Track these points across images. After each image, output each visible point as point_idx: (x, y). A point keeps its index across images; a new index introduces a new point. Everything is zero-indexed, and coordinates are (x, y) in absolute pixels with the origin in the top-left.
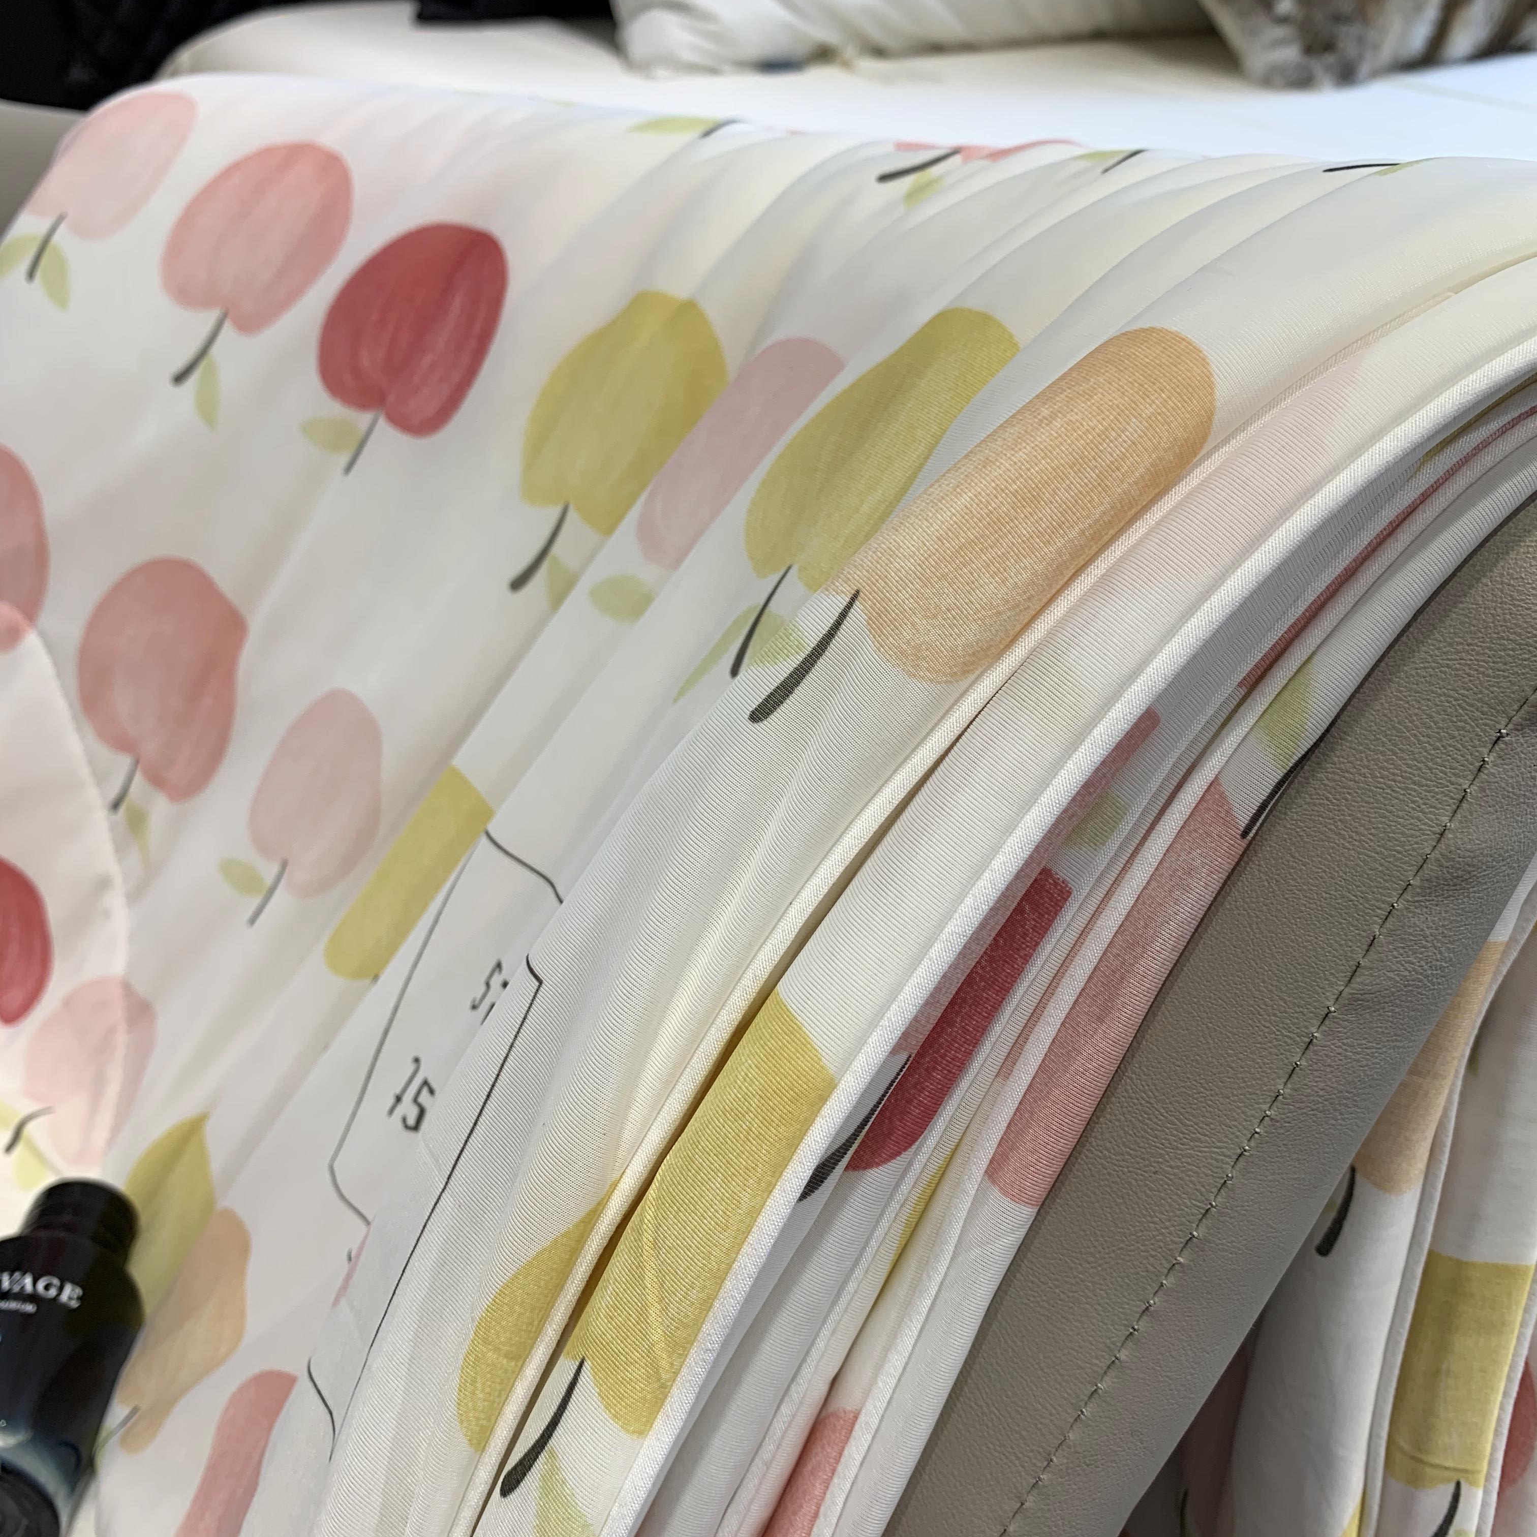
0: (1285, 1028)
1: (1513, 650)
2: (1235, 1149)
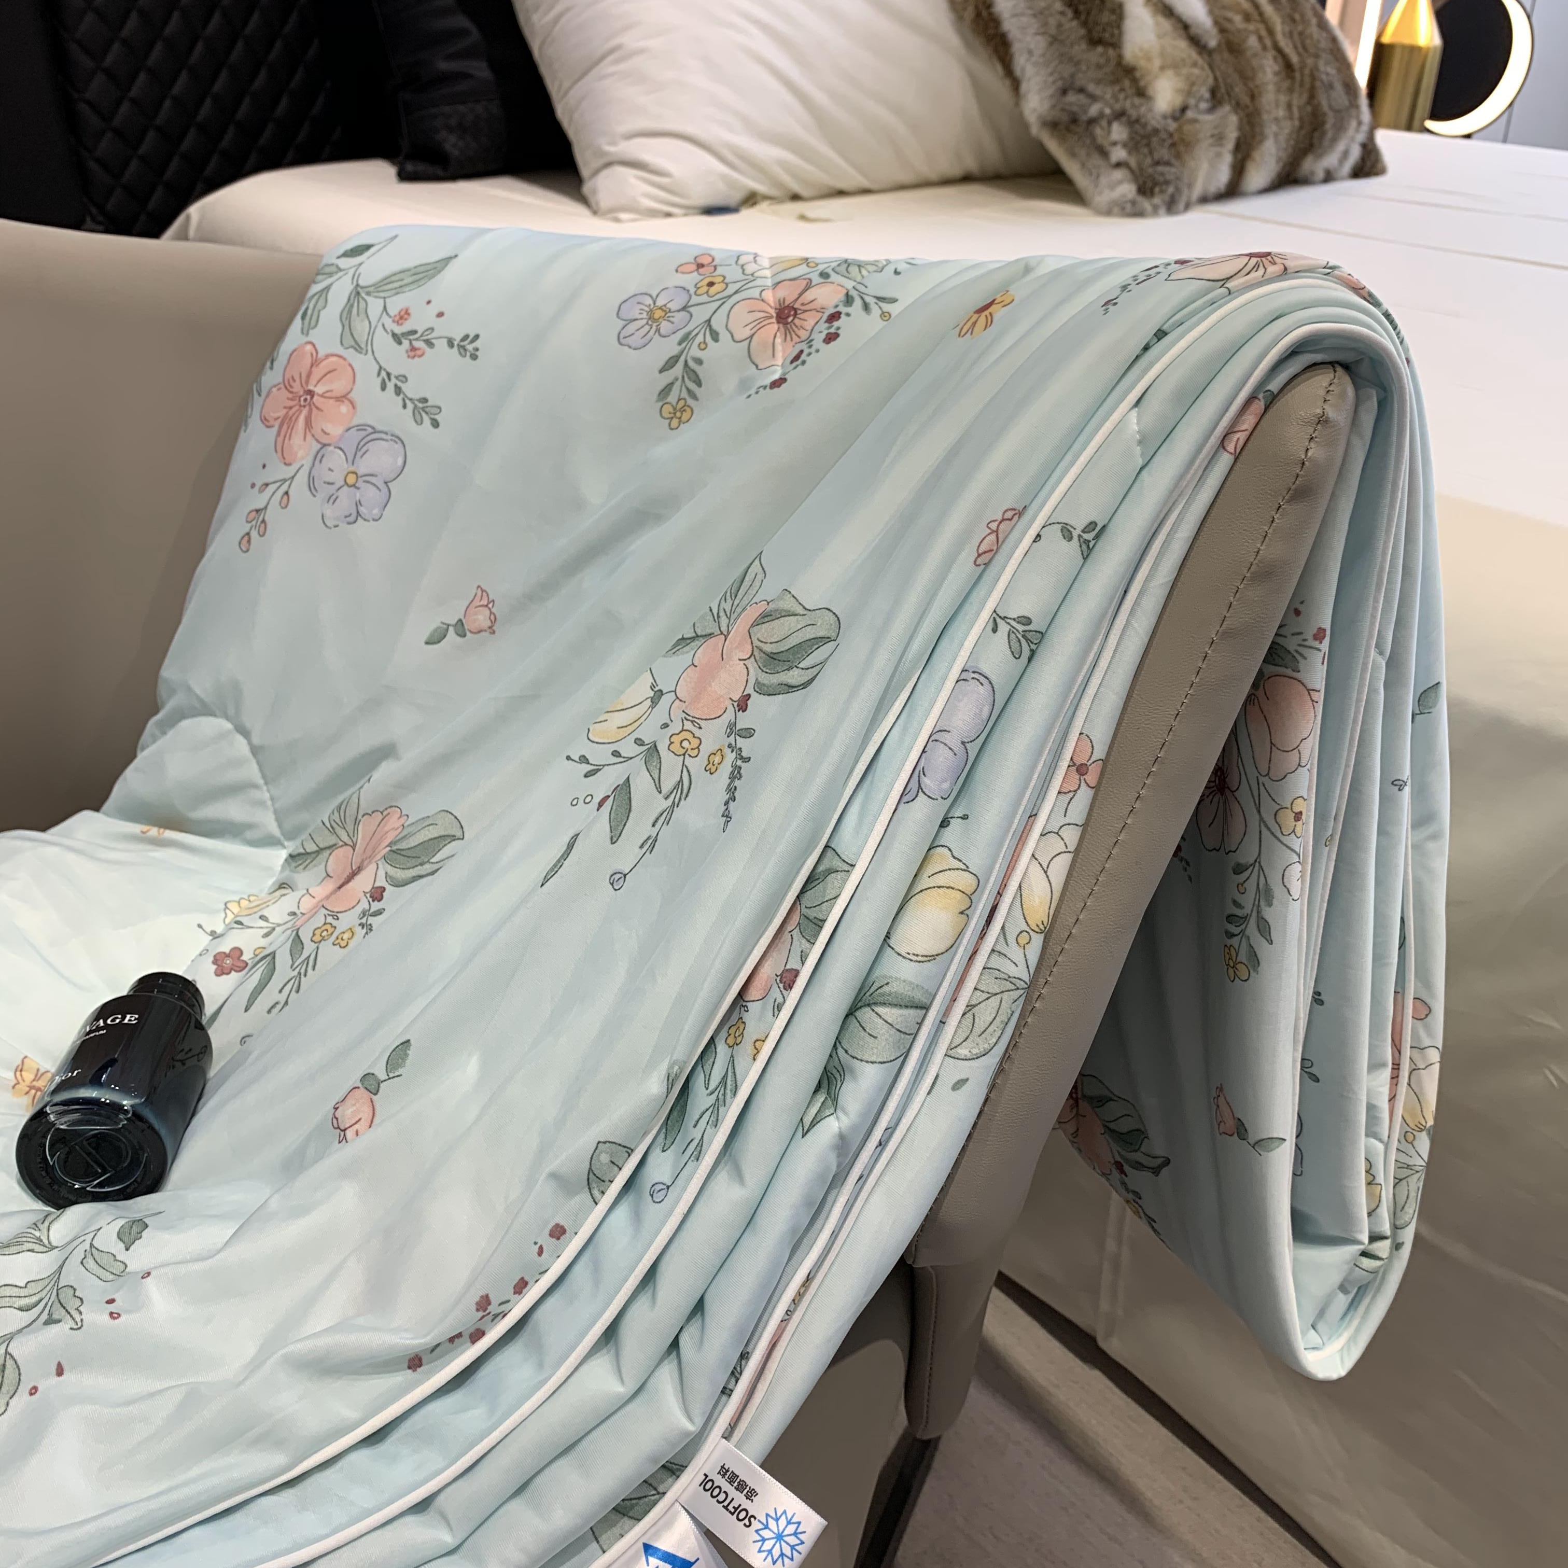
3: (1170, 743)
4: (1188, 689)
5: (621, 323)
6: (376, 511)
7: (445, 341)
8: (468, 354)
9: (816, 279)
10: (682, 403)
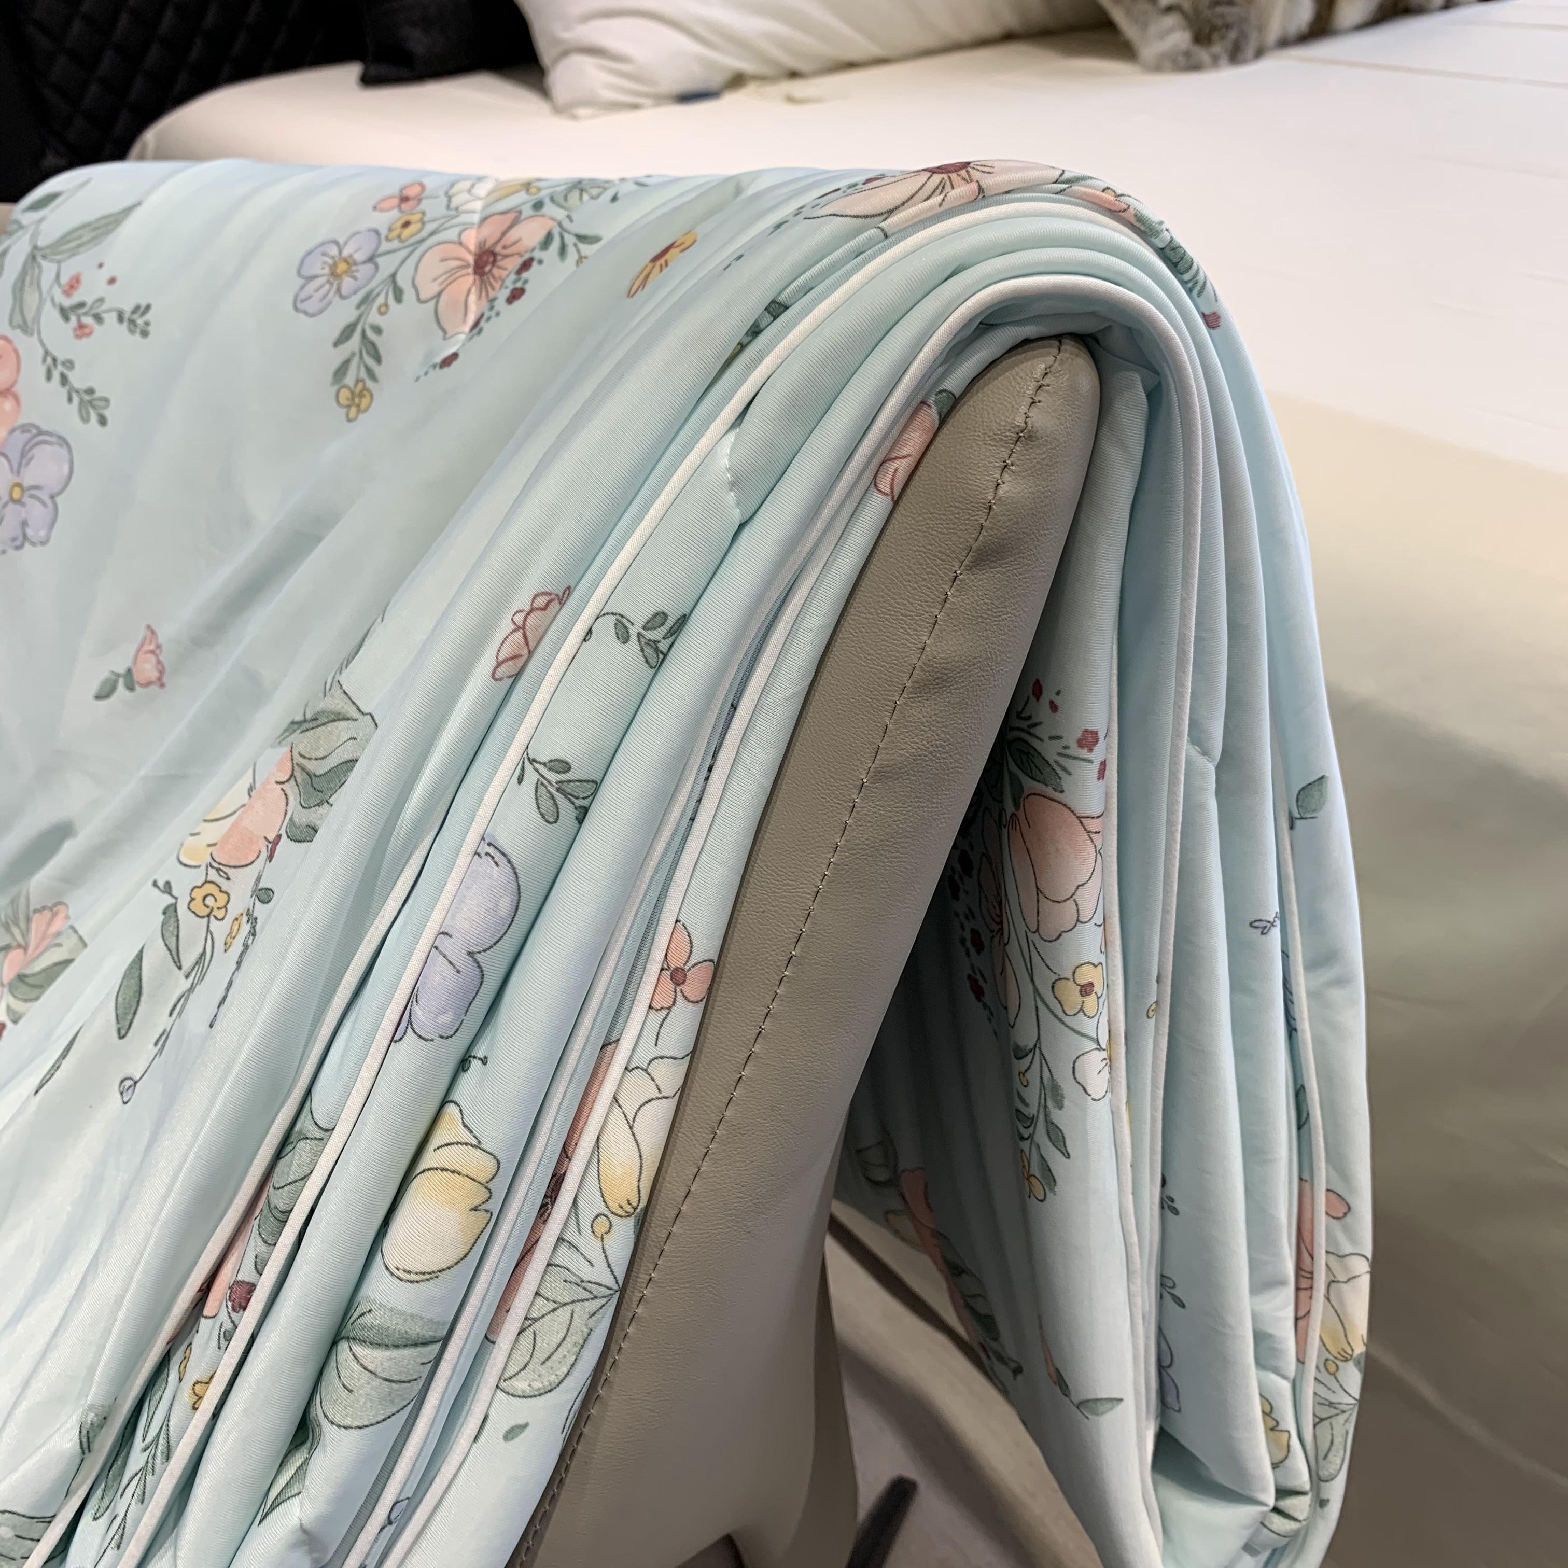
0: (835, 798)
1: (958, 514)
2: (812, 888)
3: (807, 935)
4: (829, 856)
5: (301, 281)
6: (42, 533)
7: (114, 315)
8: (138, 330)
9: (527, 211)
10: (360, 385)
